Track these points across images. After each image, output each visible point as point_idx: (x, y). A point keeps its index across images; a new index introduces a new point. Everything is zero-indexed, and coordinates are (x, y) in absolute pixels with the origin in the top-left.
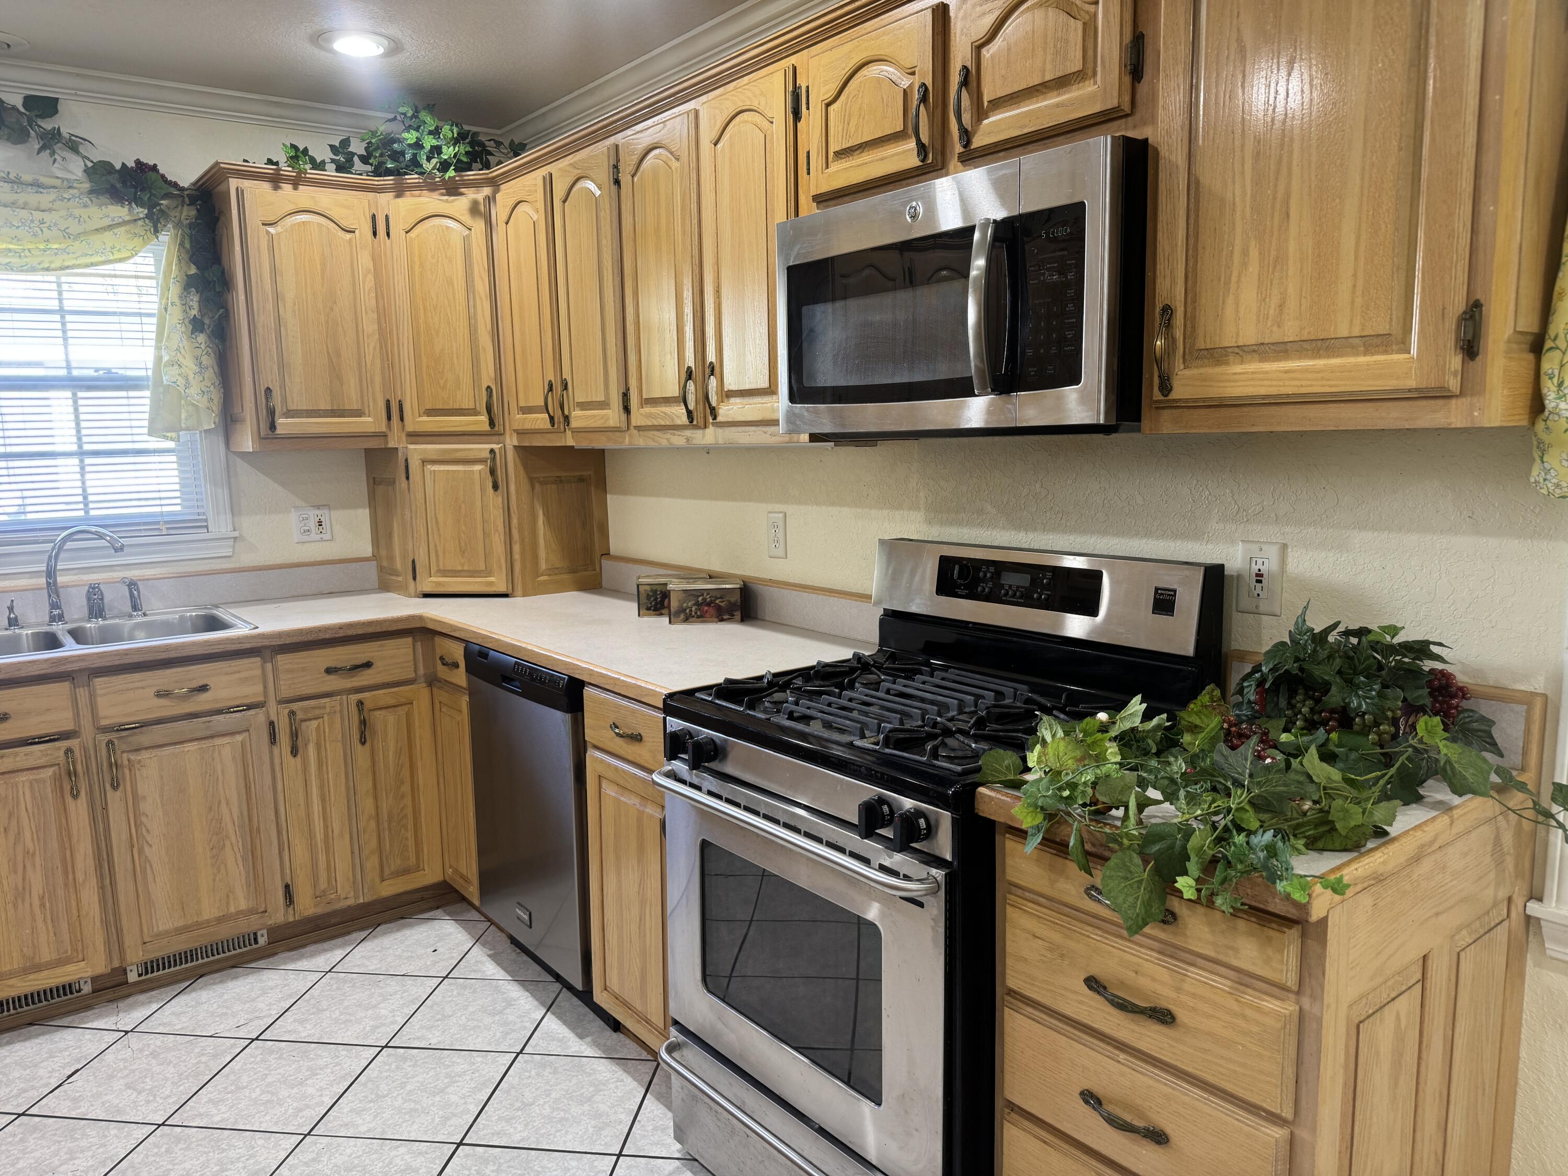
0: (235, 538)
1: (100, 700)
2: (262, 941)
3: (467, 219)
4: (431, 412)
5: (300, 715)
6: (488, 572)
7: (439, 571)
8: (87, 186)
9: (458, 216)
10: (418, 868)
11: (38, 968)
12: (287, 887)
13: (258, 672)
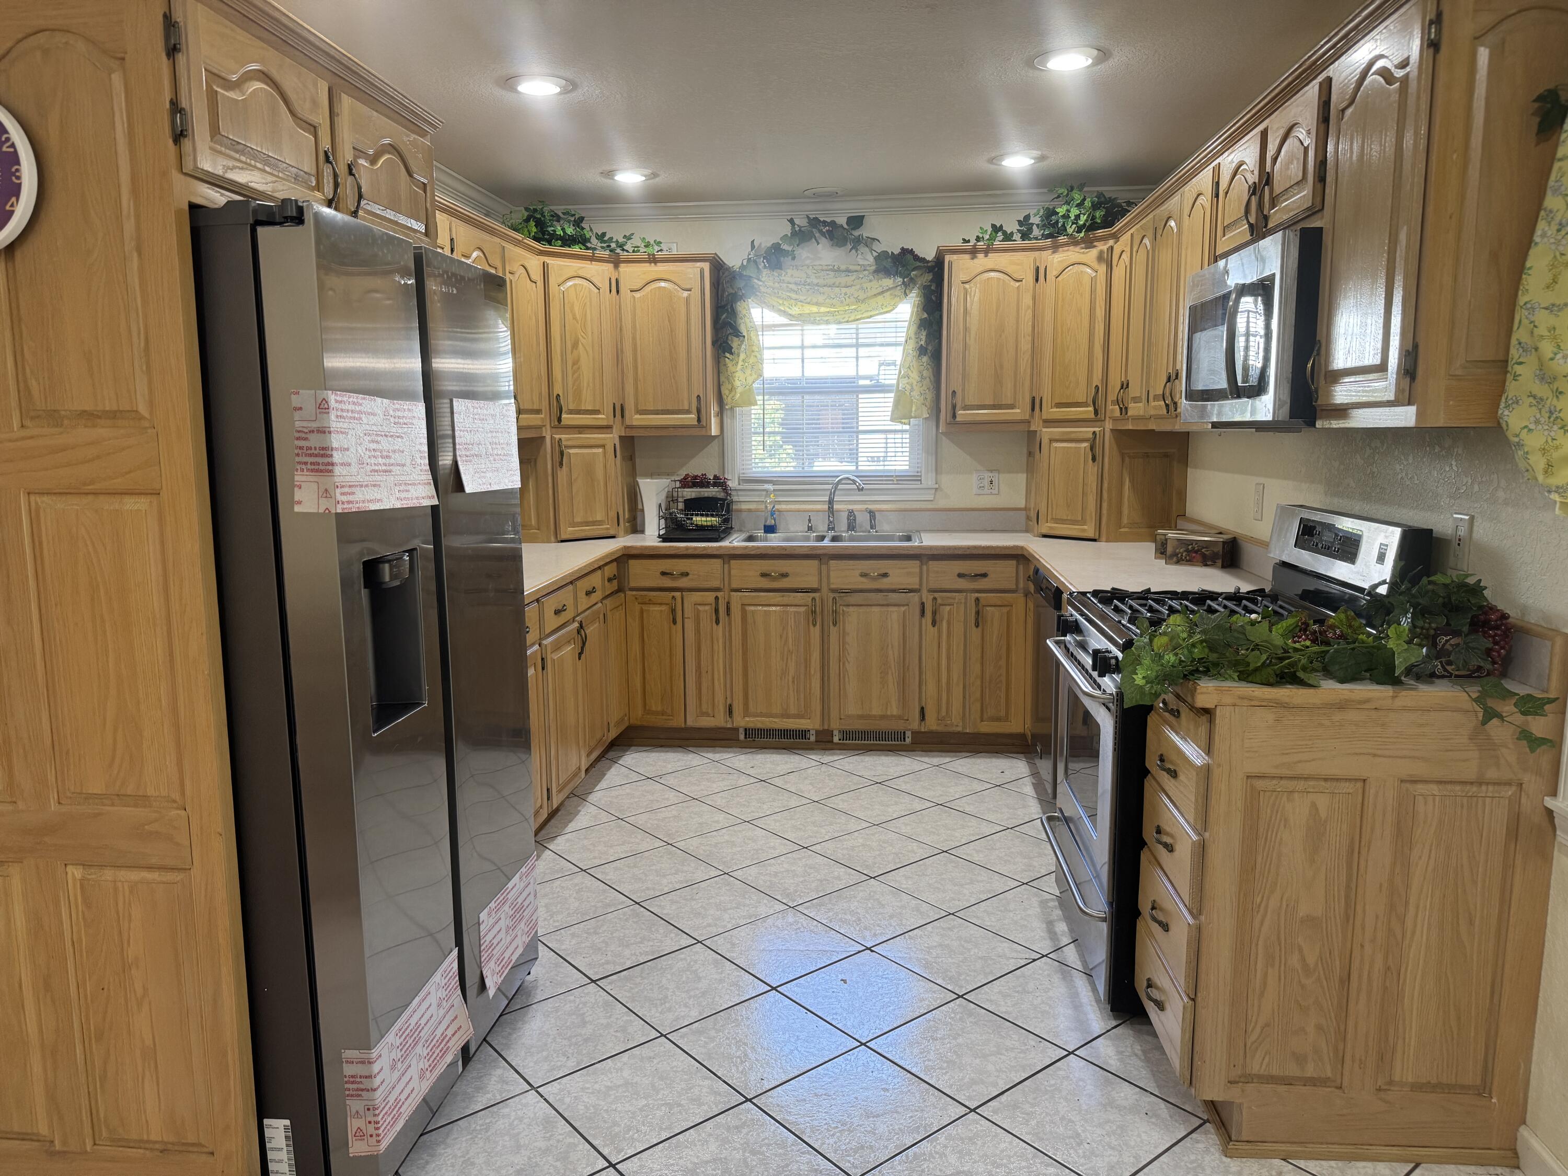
0: (936, 489)
1: (832, 574)
2: (908, 740)
3: (1095, 264)
4: (1059, 405)
5: (939, 601)
6: (1083, 522)
7: (1052, 519)
8: (874, 268)
9: (1089, 263)
10: (1006, 719)
11: (788, 716)
12: (922, 709)
13: (917, 570)
